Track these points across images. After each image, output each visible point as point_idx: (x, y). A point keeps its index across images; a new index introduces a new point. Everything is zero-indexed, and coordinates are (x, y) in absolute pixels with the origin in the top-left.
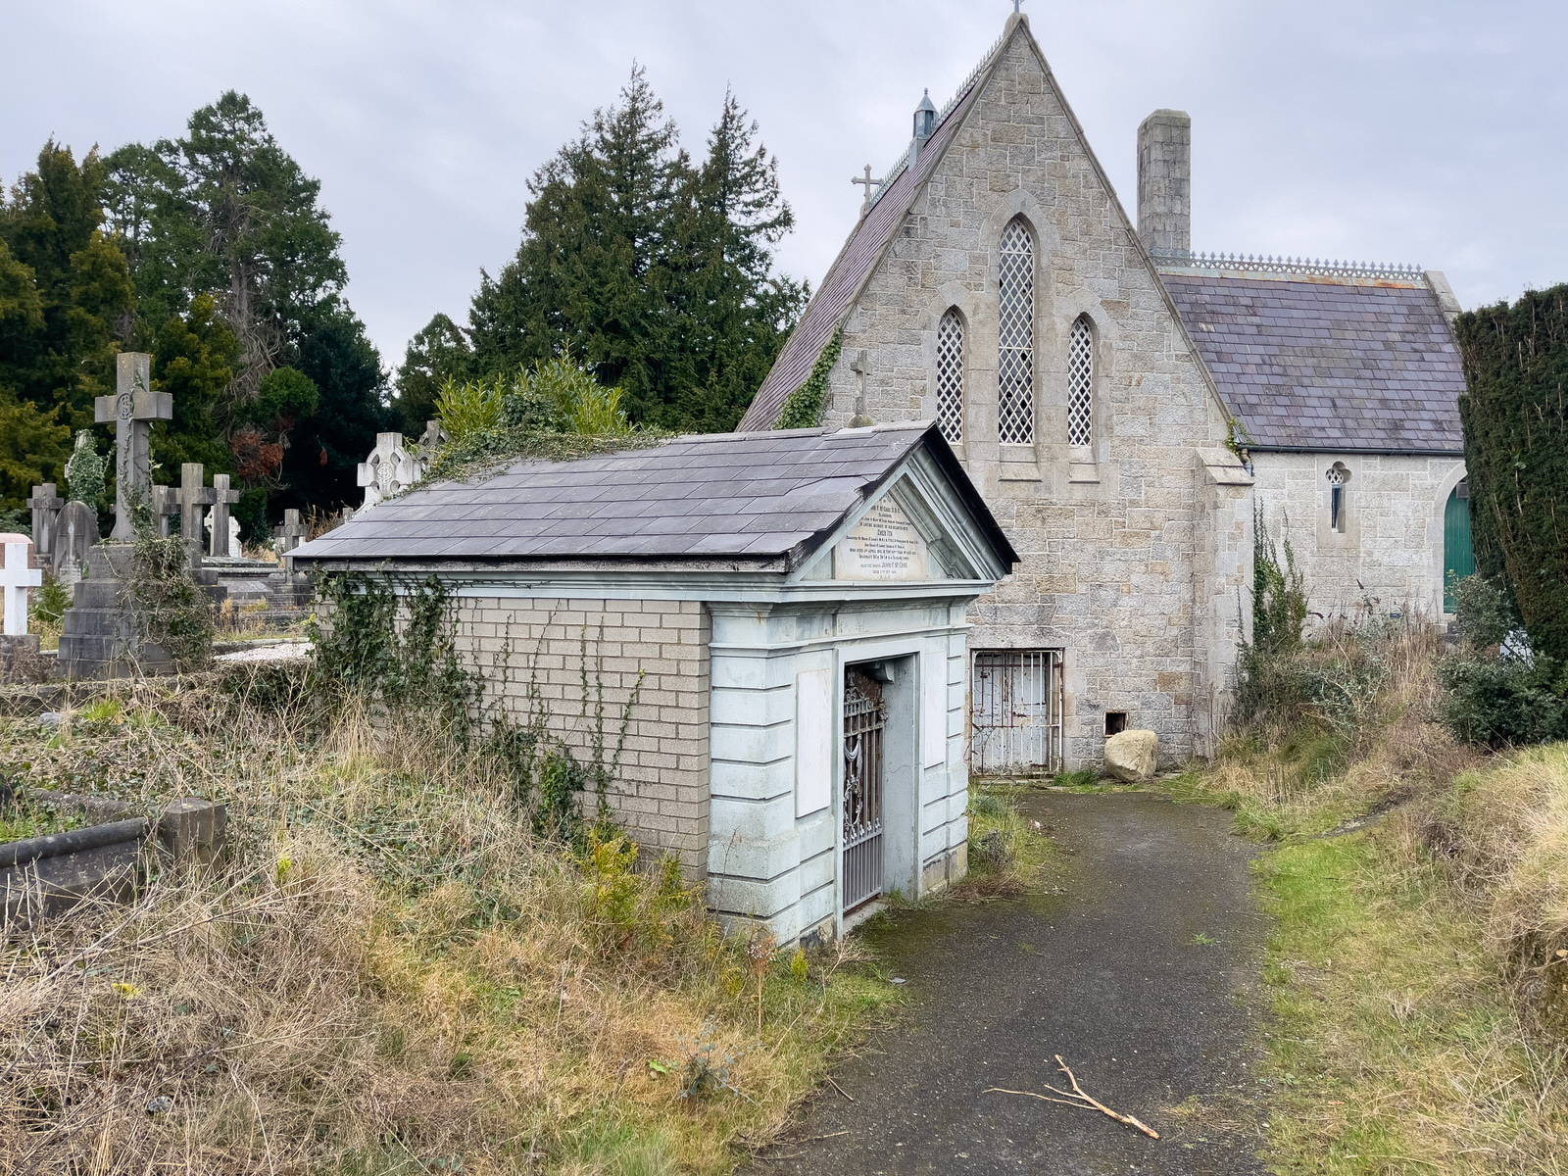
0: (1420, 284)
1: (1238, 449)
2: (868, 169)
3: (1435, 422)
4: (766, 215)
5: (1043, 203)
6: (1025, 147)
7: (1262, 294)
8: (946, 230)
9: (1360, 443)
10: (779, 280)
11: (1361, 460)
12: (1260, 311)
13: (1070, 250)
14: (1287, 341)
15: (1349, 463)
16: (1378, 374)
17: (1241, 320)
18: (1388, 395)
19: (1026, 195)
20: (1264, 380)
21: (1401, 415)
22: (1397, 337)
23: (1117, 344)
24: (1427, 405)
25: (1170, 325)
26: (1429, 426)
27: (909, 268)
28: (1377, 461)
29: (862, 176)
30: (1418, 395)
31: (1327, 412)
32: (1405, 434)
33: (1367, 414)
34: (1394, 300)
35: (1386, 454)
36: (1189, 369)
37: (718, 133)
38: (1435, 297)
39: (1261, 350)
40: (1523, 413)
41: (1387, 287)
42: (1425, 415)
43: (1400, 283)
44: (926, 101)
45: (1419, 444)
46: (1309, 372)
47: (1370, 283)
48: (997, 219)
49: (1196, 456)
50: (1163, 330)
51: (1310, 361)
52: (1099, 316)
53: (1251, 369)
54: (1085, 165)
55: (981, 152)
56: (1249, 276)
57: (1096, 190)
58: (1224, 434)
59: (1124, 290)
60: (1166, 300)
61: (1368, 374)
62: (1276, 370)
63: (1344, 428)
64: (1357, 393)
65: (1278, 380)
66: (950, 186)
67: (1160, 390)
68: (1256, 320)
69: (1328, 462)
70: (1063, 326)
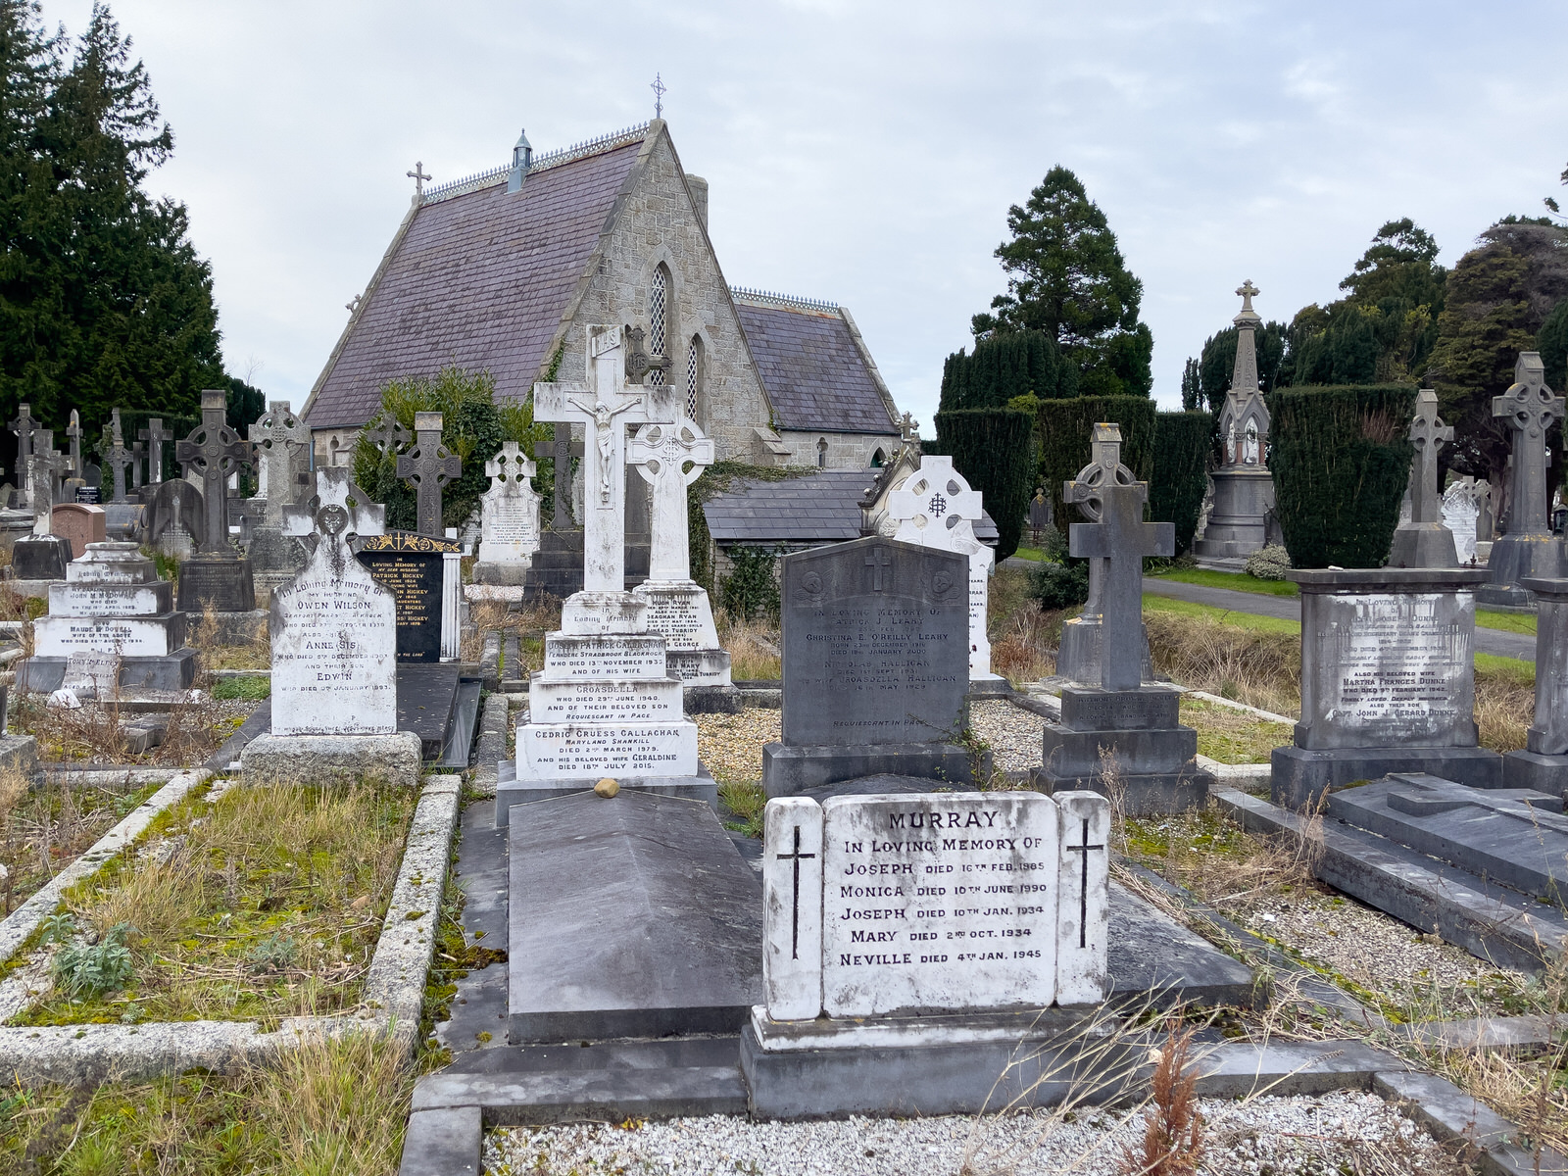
0: (838, 317)
1: (775, 429)
2: (419, 166)
3: (863, 412)
4: (147, 135)
5: (675, 255)
6: (665, 214)
7: (765, 318)
8: (623, 270)
9: (832, 425)
11: (833, 437)
12: (767, 331)
13: (689, 289)
14: (784, 353)
15: (830, 439)
16: (832, 378)
17: (757, 336)
18: (839, 393)
19: (666, 248)
20: (776, 380)
21: (846, 407)
22: (834, 353)
23: (714, 356)
24: (858, 400)
25: (741, 344)
26: (860, 414)
27: (602, 296)
28: (840, 437)
30: (853, 394)
31: (811, 404)
32: (851, 420)
33: (832, 406)
34: (827, 326)
35: (845, 433)
36: (750, 374)
38: (848, 326)
39: (771, 358)
41: (823, 317)
42: (857, 407)
43: (829, 315)
44: (523, 139)
45: (859, 427)
46: (798, 375)
47: (815, 313)
48: (650, 264)
49: (754, 432)
50: (737, 347)
51: (798, 368)
52: (705, 336)
53: (770, 372)
54: (697, 230)
55: (641, 214)
56: (756, 304)
57: (703, 248)
58: (767, 419)
59: (718, 319)
60: (739, 327)
61: (825, 377)
62: (783, 373)
63: (822, 415)
64: (824, 391)
65: (784, 381)
66: (625, 238)
67: (735, 388)
68: (764, 336)
69: (816, 439)
70: (686, 342)
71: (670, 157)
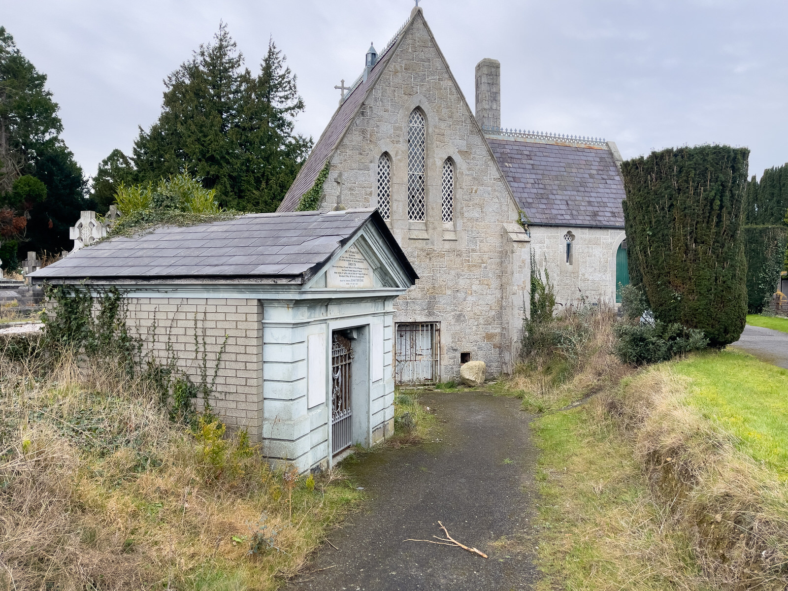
0: (605, 148)
1: (523, 224)
2: (343, 82)
3: (612, 212)
4: (290, 103)
5: (430, 101)
6: (421, 73)
7: (534, 149)
8: (382, 113)
9: (579, 222)
10: (297, 137)
11: (579, 230)
12: (533, 158)
13: (443, 125)
14: (546, 172)
15: (574, 231)
16: (587, 189)
17: (524, 161)
18: (592, 199)
19: (421, 97)
20: (535, 191)
21: (596, 209)
22: (595, 172)
23: (466, 172)
24: (609, 205)
25: (491, 163)
26: (609, 214)
27: (363, 132)
28: (587, 231)
29: (340, 85)
30: (605, 200)
31: (564, 207)
32: (599, 218)
33: (582, 208)
34: (594, 155)
35: (591, 227)
36: (500, 185)
37: (266, 60)
38: (612, 154)
39: (534, 176)
40: (651, 208)
41: (590, 148)
42: (607, 209)
43: (596, 147)
44: (372, 48)
45: (605, 223)
46: (556, 187)
47: (583, 146)
48: (407, 109)
49: (503, 228)
50: (488, 166)
51: (556, 182)
52: (457, 158)
53: (529, 186)
54: (450, 83)
55: (399, 75)
56: (528, 140)
57: (456, 96)
58: (516, 217)
59: (469, 146)
60: (489, 151)
61: (582, 189)
62: (541, 186)
63: (572, 215)
64: (578, 198)
65: (542, 191)
66: (384, 91)
67: (486, 195)
68: (531, 162)
69: (565, 231)
70: (439, 163)
71: (425, 33)
